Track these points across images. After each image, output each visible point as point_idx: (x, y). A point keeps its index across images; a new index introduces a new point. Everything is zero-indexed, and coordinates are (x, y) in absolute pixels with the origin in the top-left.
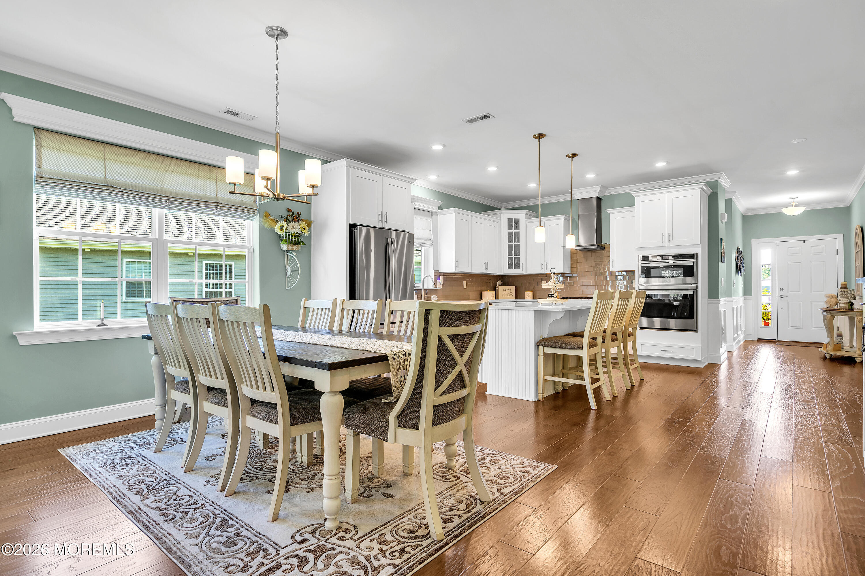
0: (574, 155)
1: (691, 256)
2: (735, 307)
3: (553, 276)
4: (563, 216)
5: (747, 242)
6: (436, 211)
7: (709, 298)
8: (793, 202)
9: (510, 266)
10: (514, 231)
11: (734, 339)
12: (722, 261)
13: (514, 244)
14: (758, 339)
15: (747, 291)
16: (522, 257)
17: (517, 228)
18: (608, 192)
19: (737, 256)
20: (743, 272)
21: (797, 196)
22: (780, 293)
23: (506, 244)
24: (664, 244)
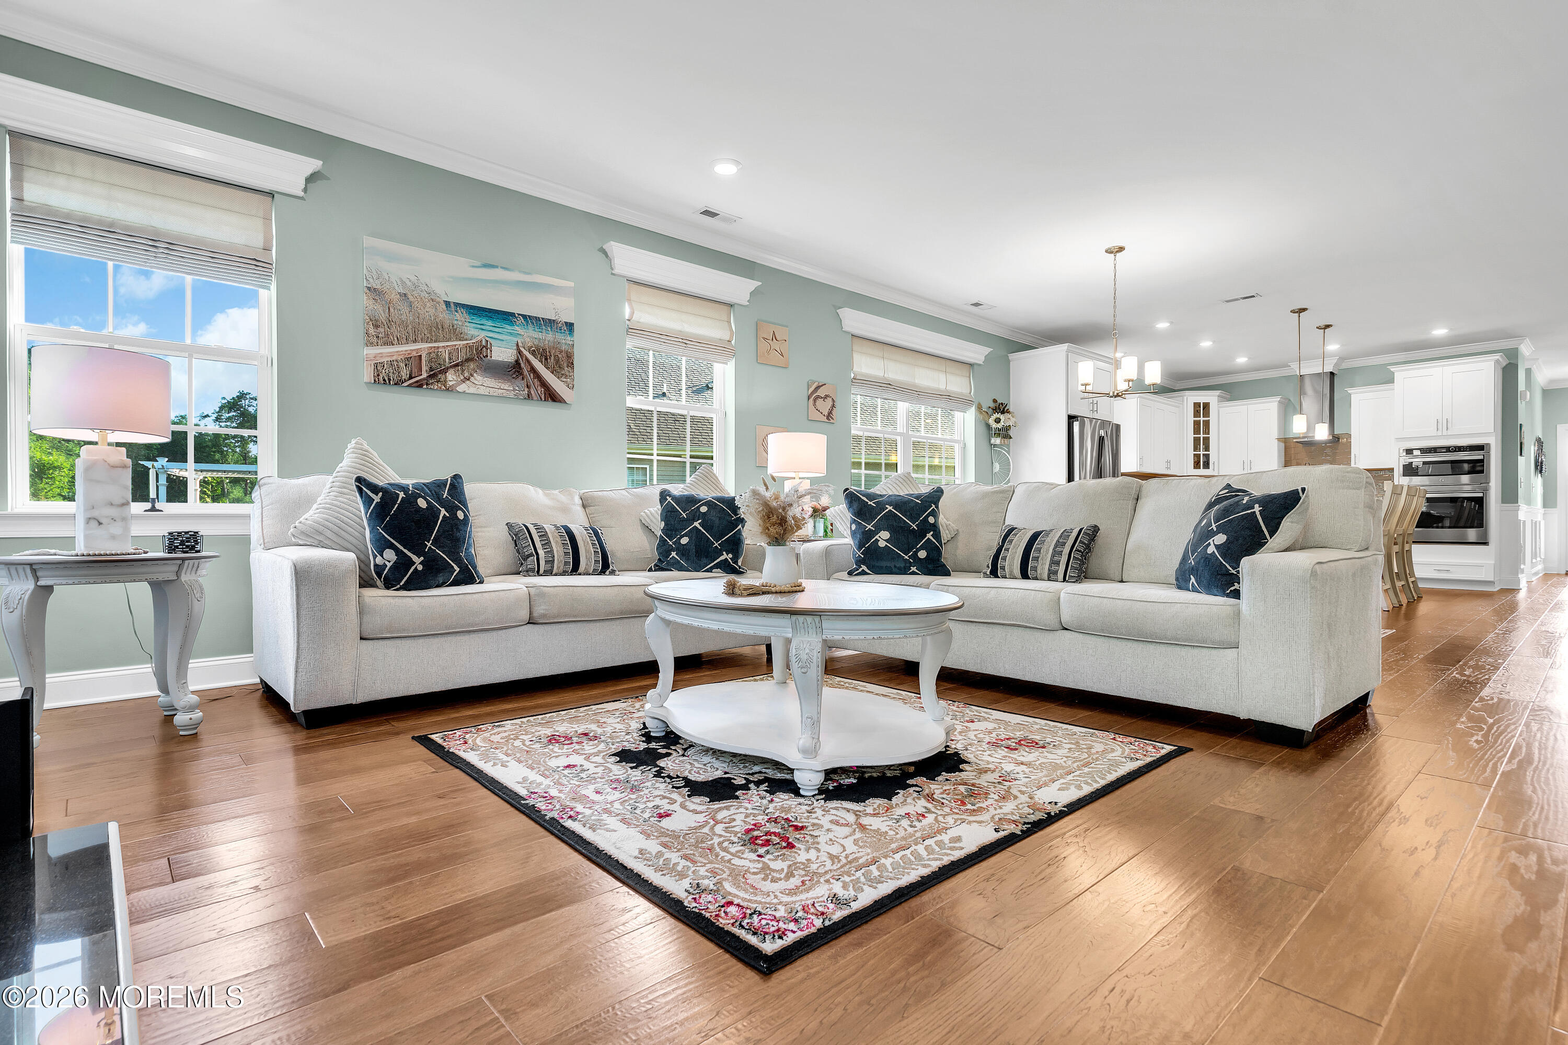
0: (1328, 326)
1: (1480, 447)
4: (1277, 398)
5: (1549, 429)
7: (1502, 503)
9: (1196, 466)
10: (1202, 419)
12: (1521, 455)
13: (1202, 436)
14: (1566, 571)
16: (1212, 453)
17: (1207, 415)
18: (1351, 366)
19: (1537, 448)
20: (1545, 471)
23: (1191, 436)
24: (1440, 433)
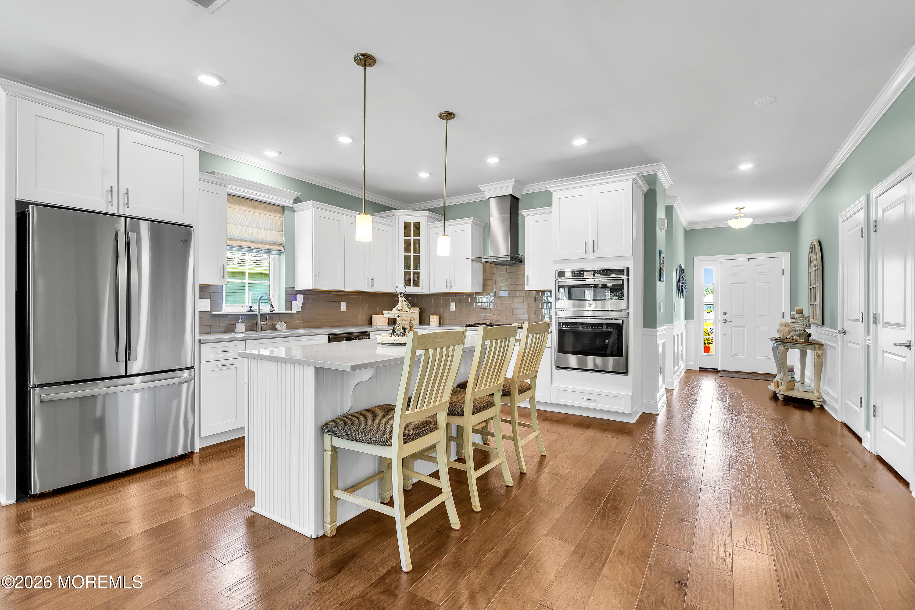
1: (621, 272)
2: (675, 334)
3: (401, 299)
4: (470, 220)
5: (689, 259)
6: (291, 205)
7: (644, 327)
8: (740, 213)
9: (408, 283)
10: (412, 238)
11: (674, 373)
12: (660, 280)
13: (412, 254)
14: (700, 368)
15: (689, 315)
16: (422, 271)
17: (417, 234)
18: (528, 190)
19: (678, 274)
20: (685, 293)
21: (744, 206)
22: (723, 317)
23: (402, 254)
24: (588, 256)
